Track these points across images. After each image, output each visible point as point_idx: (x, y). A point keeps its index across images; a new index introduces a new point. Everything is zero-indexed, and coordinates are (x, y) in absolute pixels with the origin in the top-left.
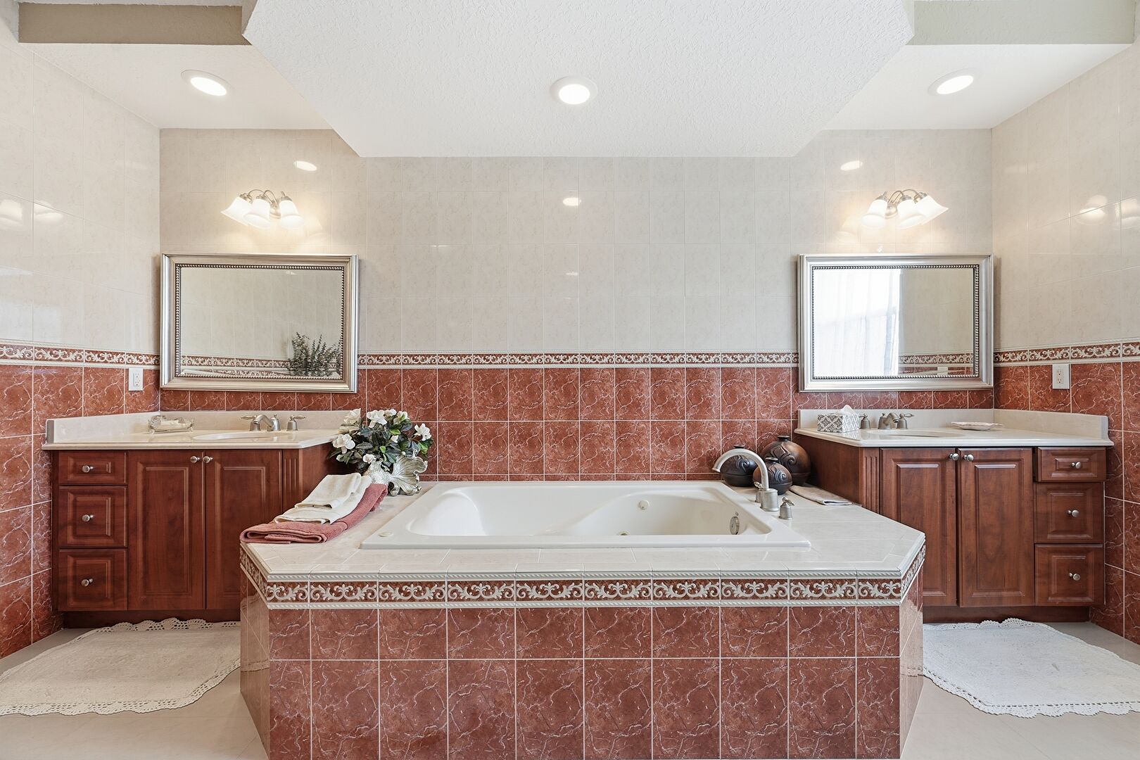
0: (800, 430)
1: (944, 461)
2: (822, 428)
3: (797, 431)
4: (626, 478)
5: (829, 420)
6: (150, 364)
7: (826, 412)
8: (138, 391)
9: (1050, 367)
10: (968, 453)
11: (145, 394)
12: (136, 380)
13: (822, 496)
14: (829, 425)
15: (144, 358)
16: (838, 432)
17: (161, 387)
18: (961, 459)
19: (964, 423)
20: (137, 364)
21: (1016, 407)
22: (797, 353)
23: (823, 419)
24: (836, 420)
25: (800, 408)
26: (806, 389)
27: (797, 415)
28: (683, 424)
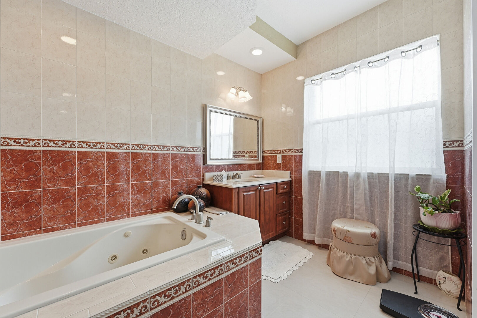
0: (205, 182)
1: (256, 190)
2: (215, 181)
3: (204, 182)
4: (114, 219)
5: (218, 177)
7: (216, 174)
9: (276, 156)
10: (262, 186)
13: (218, 211)
14: (218, 179)
16: (221, 182)
18: (261, 189)
19: (256, 175)
21: (267, 169)
22: (204, 148)
23: (215, 177)
24: (220, 177)
25: (205, 172)
26: (208, 164)
27: (204, 175)
28: (150, 183)
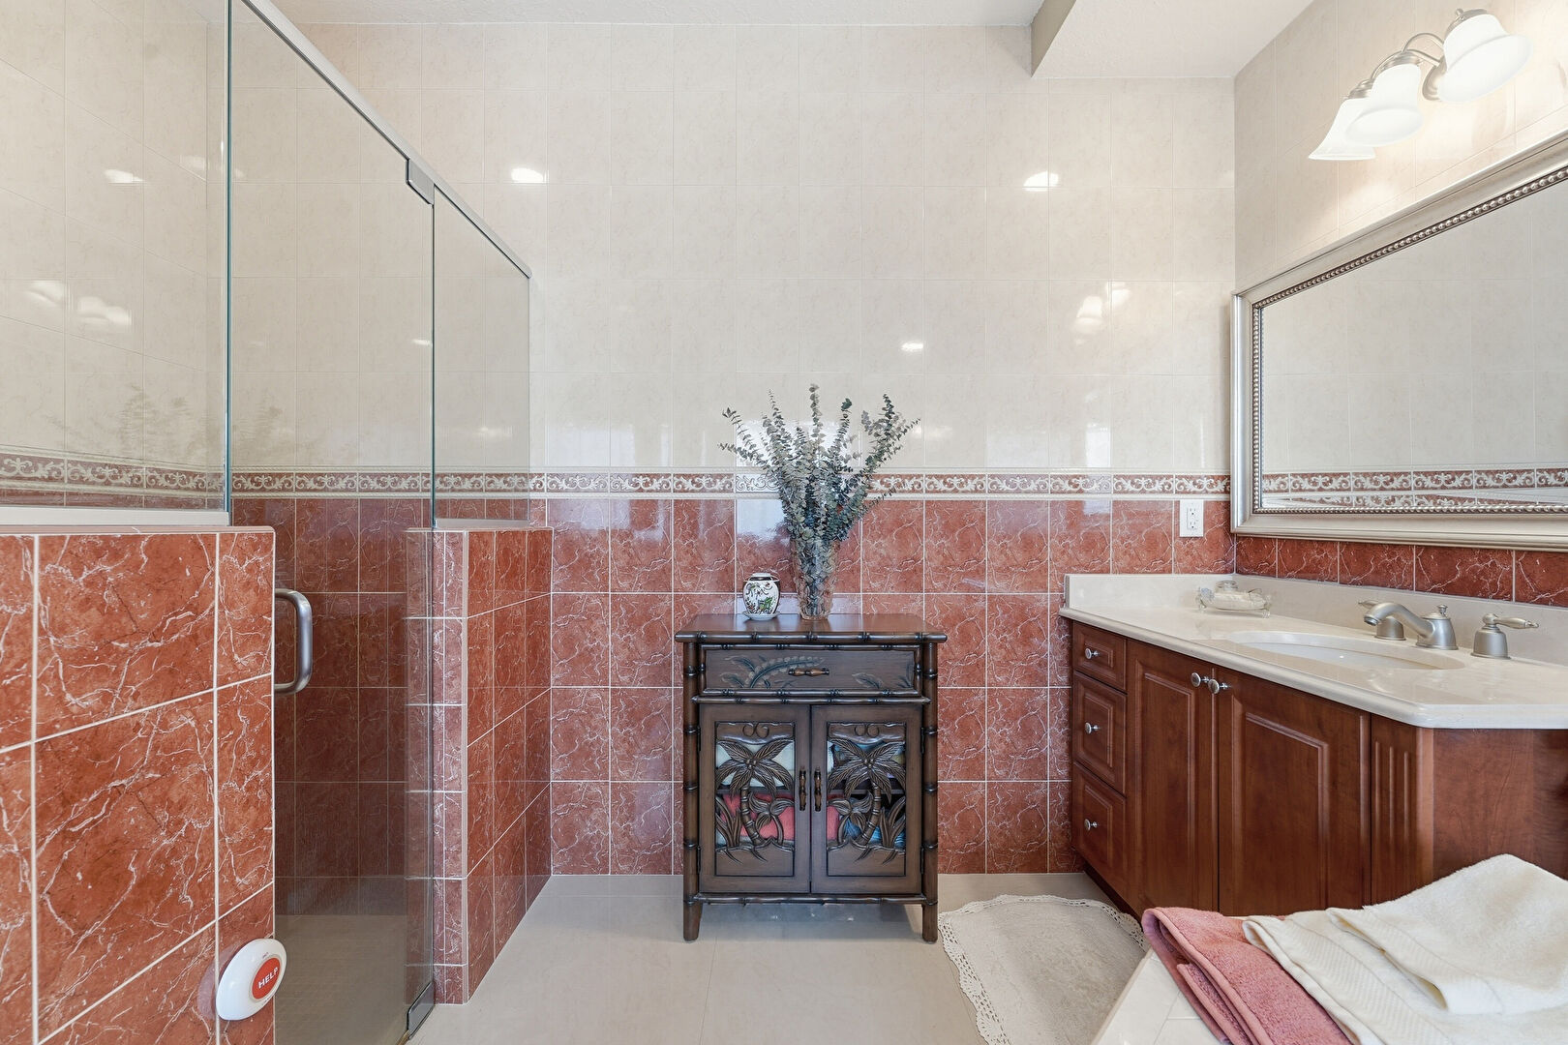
6: (1217, 492)
8: (1196, 538)
11: (1208, 542)
12: (1192, 521)
15: (1205, 482)
17: (1232, 531)
20: (1194, 492)
